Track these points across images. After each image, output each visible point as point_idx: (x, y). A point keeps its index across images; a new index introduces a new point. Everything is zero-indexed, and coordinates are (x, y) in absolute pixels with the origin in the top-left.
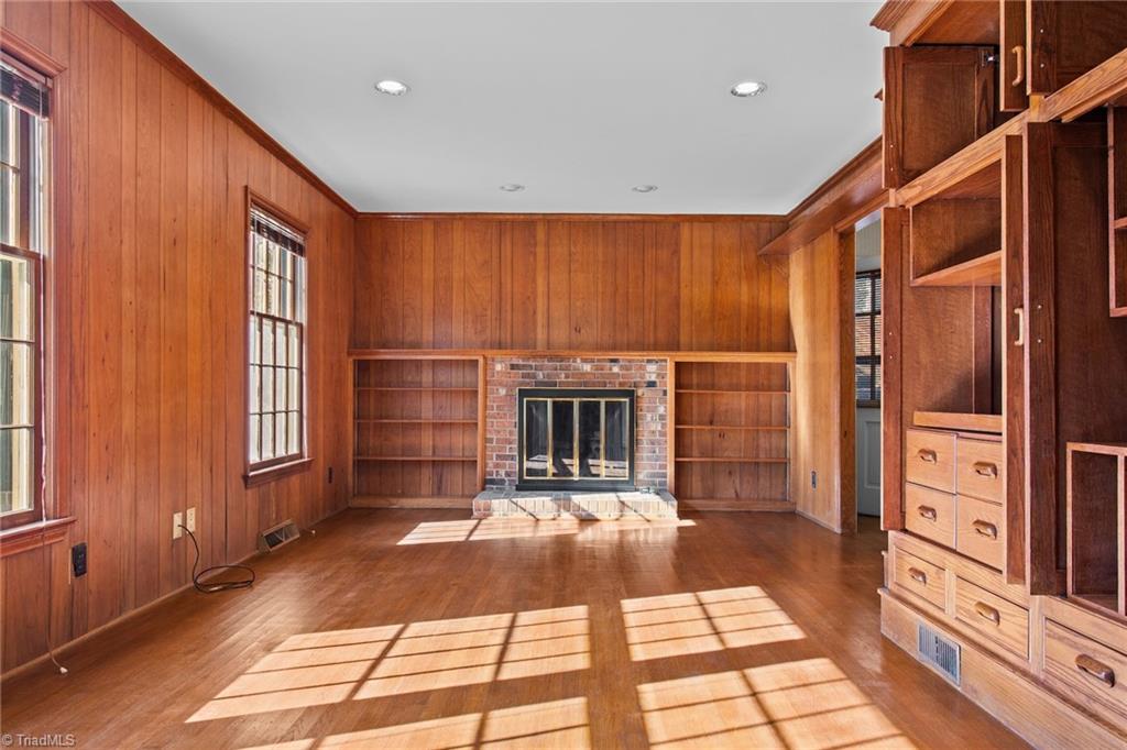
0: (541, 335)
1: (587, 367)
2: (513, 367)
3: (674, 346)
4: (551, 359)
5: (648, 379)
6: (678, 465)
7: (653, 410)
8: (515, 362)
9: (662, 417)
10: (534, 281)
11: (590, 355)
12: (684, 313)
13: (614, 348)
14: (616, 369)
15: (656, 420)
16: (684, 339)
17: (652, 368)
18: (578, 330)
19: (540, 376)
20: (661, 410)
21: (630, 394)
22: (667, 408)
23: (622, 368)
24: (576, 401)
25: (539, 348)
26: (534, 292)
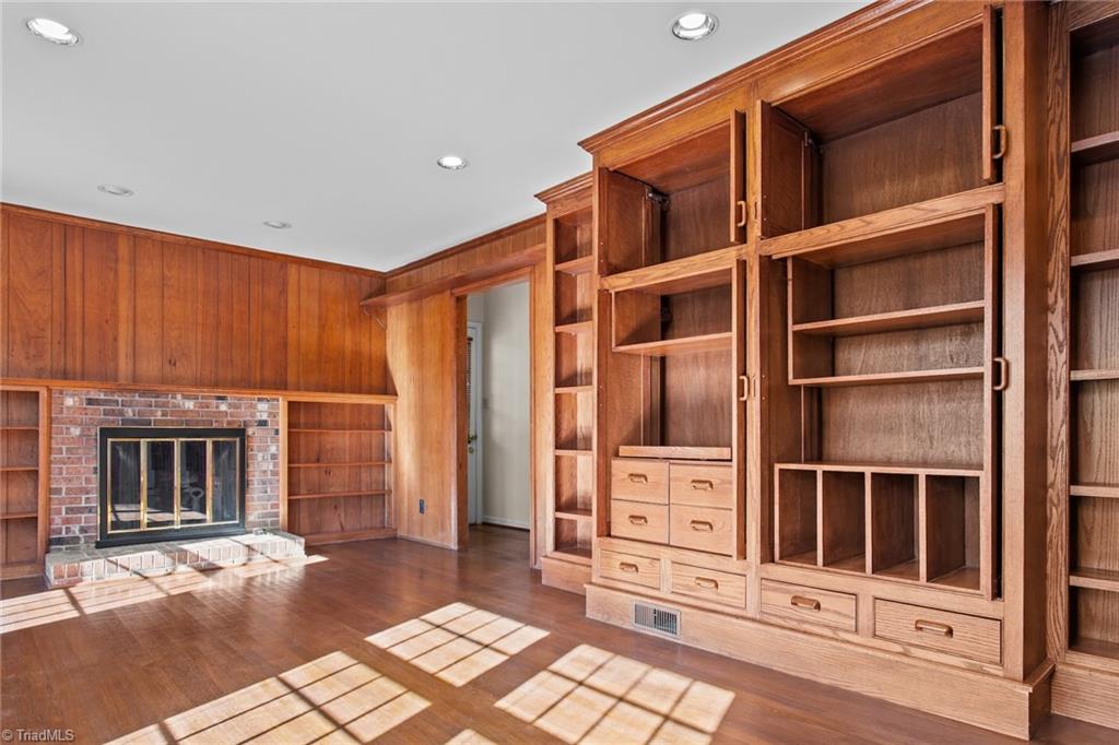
0: (124, 366)
1: (190, 405)
2: (90, 402)
3: (281, 385)
4: (143, 393)
5: (258, 418)
6: (290, 503)
7: (266, 449)
8: (94, 395)
9: (274, 457)
10: (115, 302)
11: (194, 391)
12: (292, 353)
13: (216, 385)
14: (223, 407)
15: (268, 460)
16: (291, 379)
17: (262, 406)
18: (172, 363)
19: (129, 413)
20: (273, 449)
21: (240, 433)
22: (280, 447)
23: (230, 406)
24: (177, 443)
25: (122, 381)
26: (115, 315)
